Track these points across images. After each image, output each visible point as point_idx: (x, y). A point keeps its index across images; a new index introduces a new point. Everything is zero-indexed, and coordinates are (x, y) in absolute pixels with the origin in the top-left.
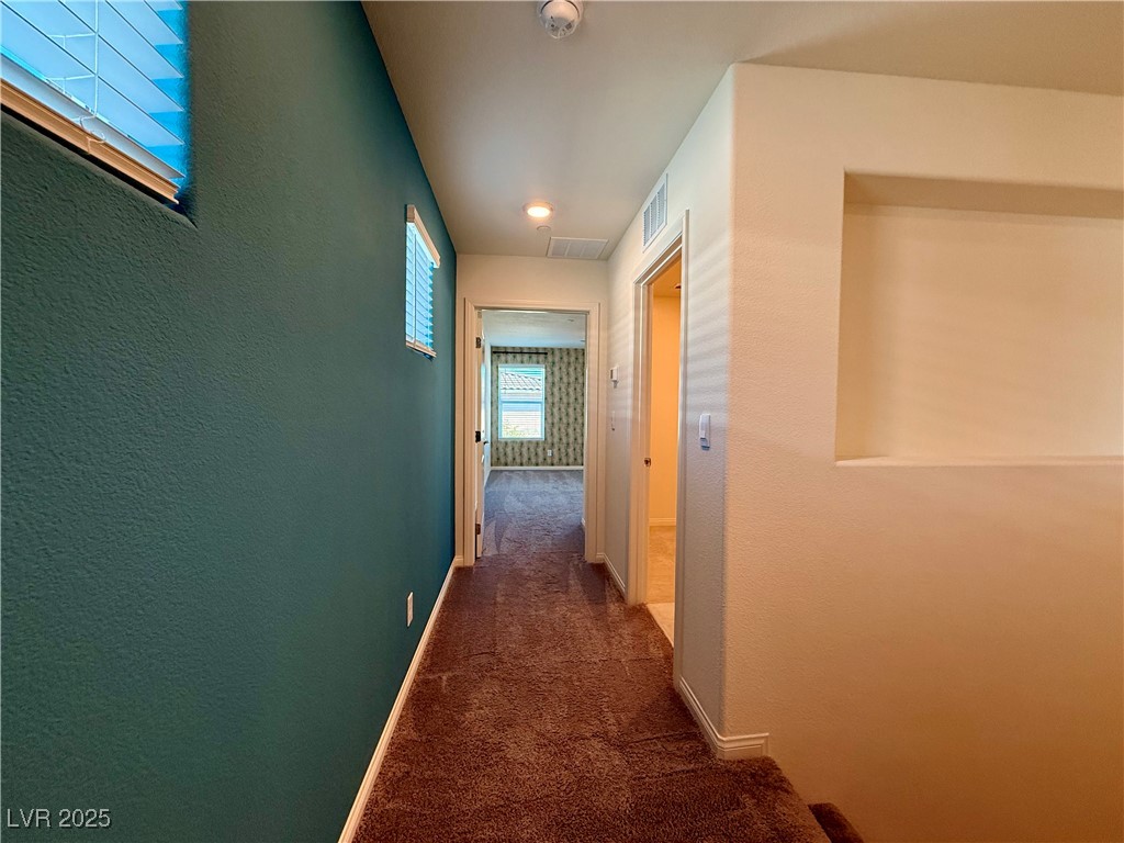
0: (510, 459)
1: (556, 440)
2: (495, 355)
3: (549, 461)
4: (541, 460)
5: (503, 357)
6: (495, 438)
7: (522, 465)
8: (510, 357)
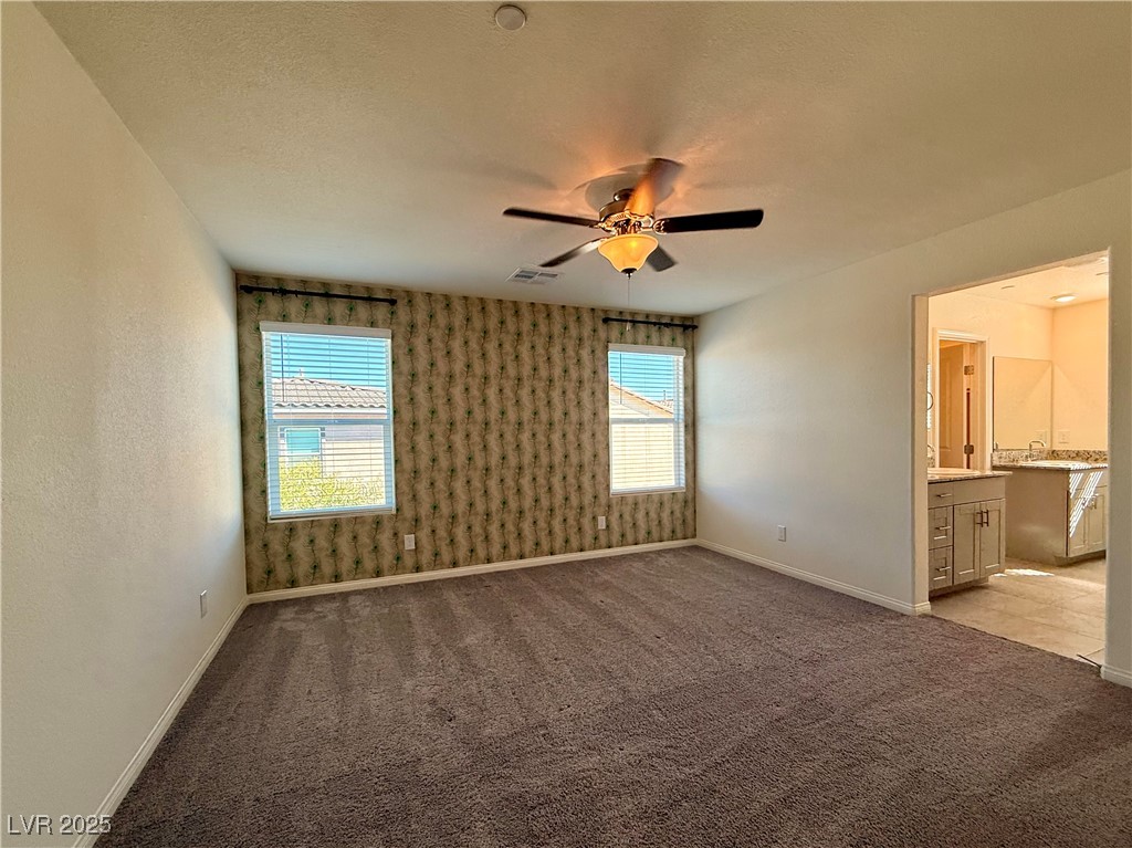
0: (303, 568)
1: (425, 510)
2: (251, 300)
3: (409, 561)
4: (387, 560)
5: (273, 303)
6: (256, 518)
7: (337, 578)
8: (294, 304)
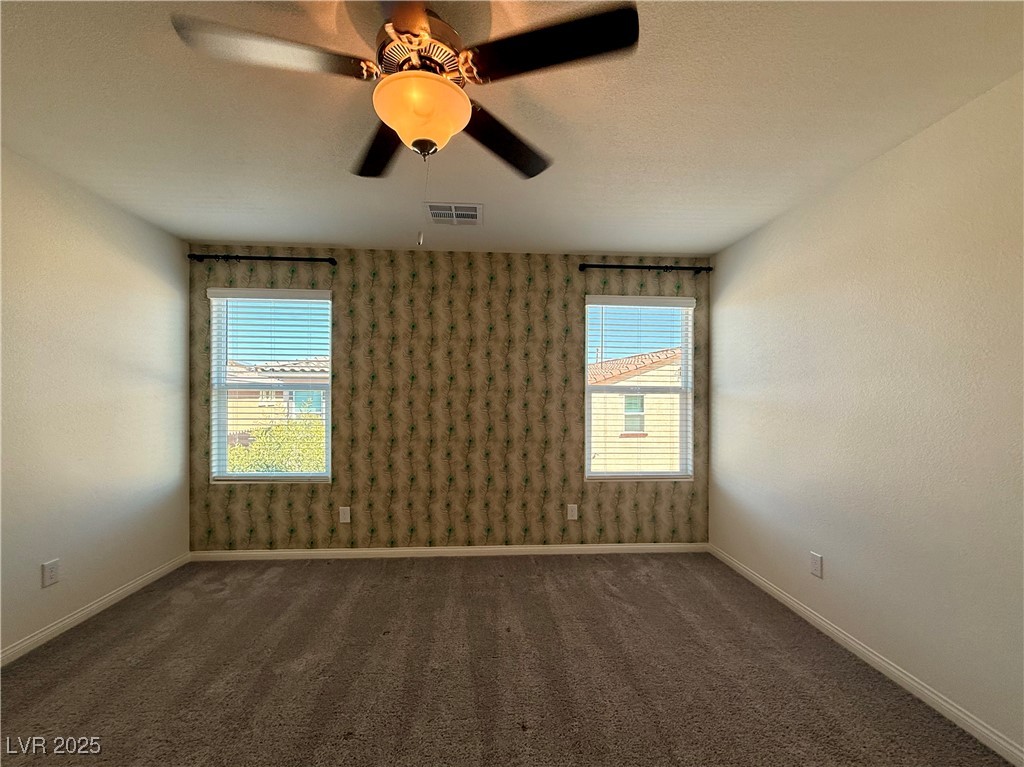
0: (240, 532)
1: (362, 481)
2: (200, 268)
3: (343, 534)
4: (321, 532)
5: (221, 270)
6: (200, 479)
7: (272, 545)
8: (240, 271)
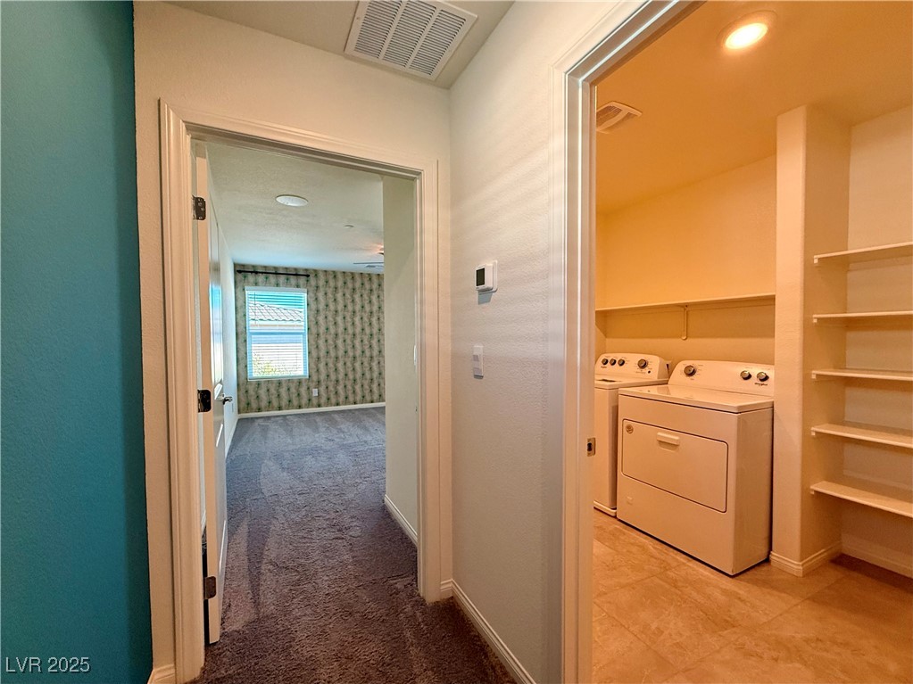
0: (264, 403)
1: (323, 377)
2: (240, 276)
3: (315, 401)
4: (304, 401)
5: (251, 278)
6: (242, 379)
7: (280, 408)
8: (261, 278)
